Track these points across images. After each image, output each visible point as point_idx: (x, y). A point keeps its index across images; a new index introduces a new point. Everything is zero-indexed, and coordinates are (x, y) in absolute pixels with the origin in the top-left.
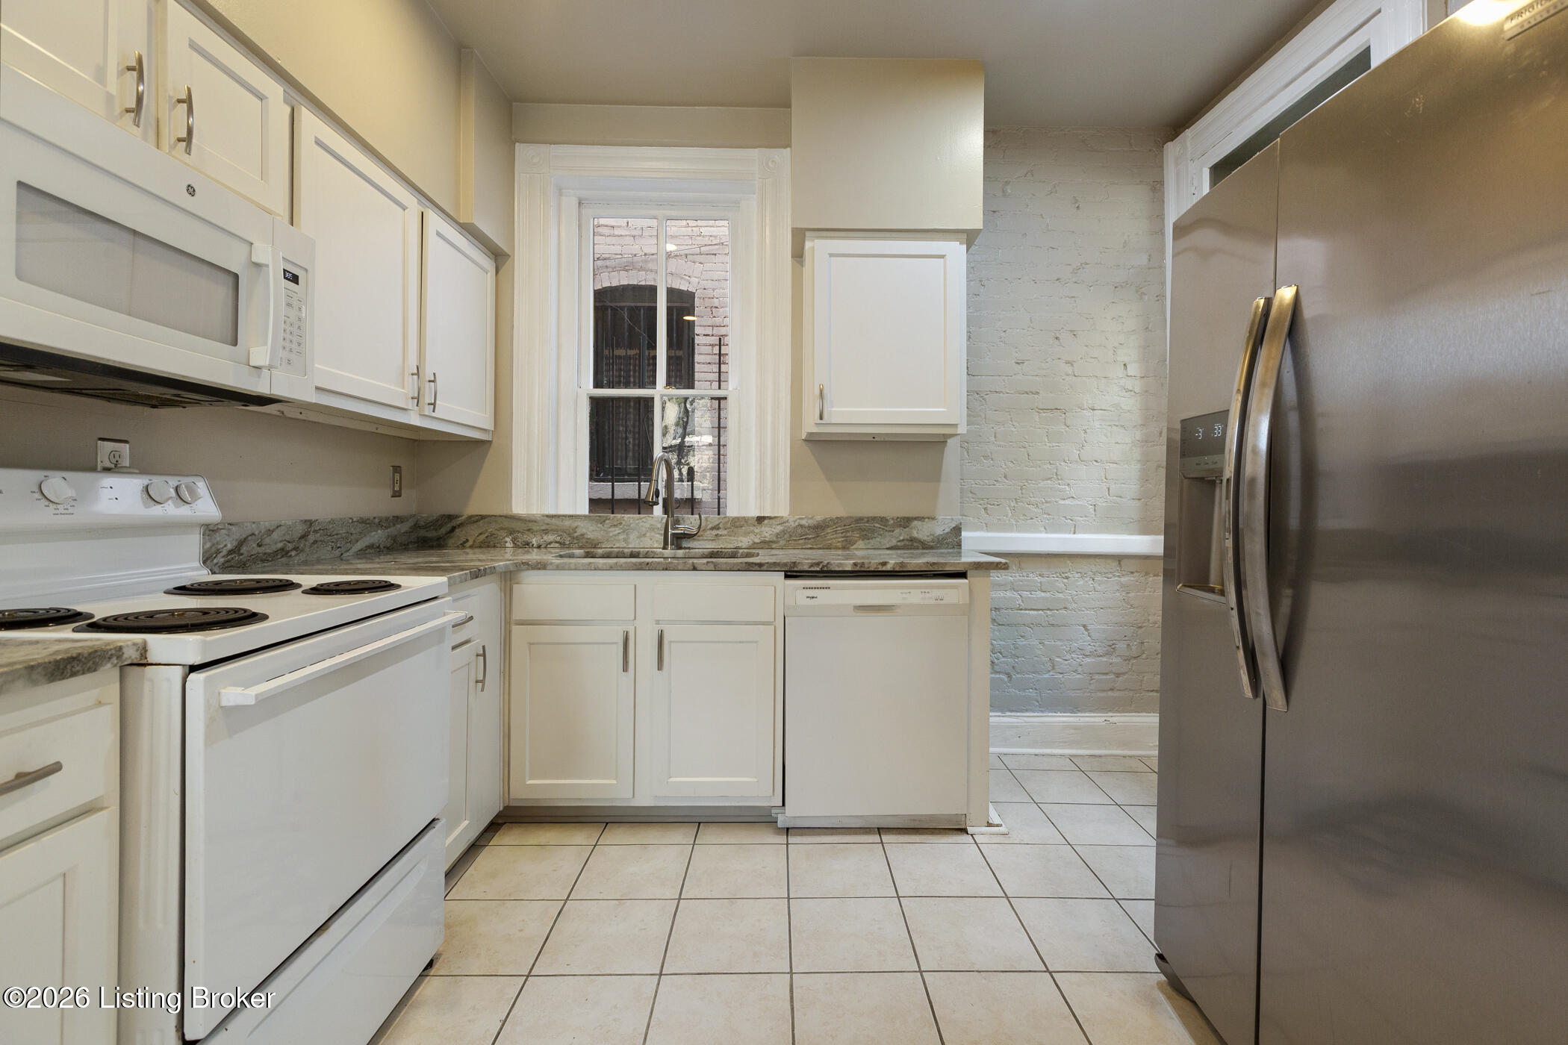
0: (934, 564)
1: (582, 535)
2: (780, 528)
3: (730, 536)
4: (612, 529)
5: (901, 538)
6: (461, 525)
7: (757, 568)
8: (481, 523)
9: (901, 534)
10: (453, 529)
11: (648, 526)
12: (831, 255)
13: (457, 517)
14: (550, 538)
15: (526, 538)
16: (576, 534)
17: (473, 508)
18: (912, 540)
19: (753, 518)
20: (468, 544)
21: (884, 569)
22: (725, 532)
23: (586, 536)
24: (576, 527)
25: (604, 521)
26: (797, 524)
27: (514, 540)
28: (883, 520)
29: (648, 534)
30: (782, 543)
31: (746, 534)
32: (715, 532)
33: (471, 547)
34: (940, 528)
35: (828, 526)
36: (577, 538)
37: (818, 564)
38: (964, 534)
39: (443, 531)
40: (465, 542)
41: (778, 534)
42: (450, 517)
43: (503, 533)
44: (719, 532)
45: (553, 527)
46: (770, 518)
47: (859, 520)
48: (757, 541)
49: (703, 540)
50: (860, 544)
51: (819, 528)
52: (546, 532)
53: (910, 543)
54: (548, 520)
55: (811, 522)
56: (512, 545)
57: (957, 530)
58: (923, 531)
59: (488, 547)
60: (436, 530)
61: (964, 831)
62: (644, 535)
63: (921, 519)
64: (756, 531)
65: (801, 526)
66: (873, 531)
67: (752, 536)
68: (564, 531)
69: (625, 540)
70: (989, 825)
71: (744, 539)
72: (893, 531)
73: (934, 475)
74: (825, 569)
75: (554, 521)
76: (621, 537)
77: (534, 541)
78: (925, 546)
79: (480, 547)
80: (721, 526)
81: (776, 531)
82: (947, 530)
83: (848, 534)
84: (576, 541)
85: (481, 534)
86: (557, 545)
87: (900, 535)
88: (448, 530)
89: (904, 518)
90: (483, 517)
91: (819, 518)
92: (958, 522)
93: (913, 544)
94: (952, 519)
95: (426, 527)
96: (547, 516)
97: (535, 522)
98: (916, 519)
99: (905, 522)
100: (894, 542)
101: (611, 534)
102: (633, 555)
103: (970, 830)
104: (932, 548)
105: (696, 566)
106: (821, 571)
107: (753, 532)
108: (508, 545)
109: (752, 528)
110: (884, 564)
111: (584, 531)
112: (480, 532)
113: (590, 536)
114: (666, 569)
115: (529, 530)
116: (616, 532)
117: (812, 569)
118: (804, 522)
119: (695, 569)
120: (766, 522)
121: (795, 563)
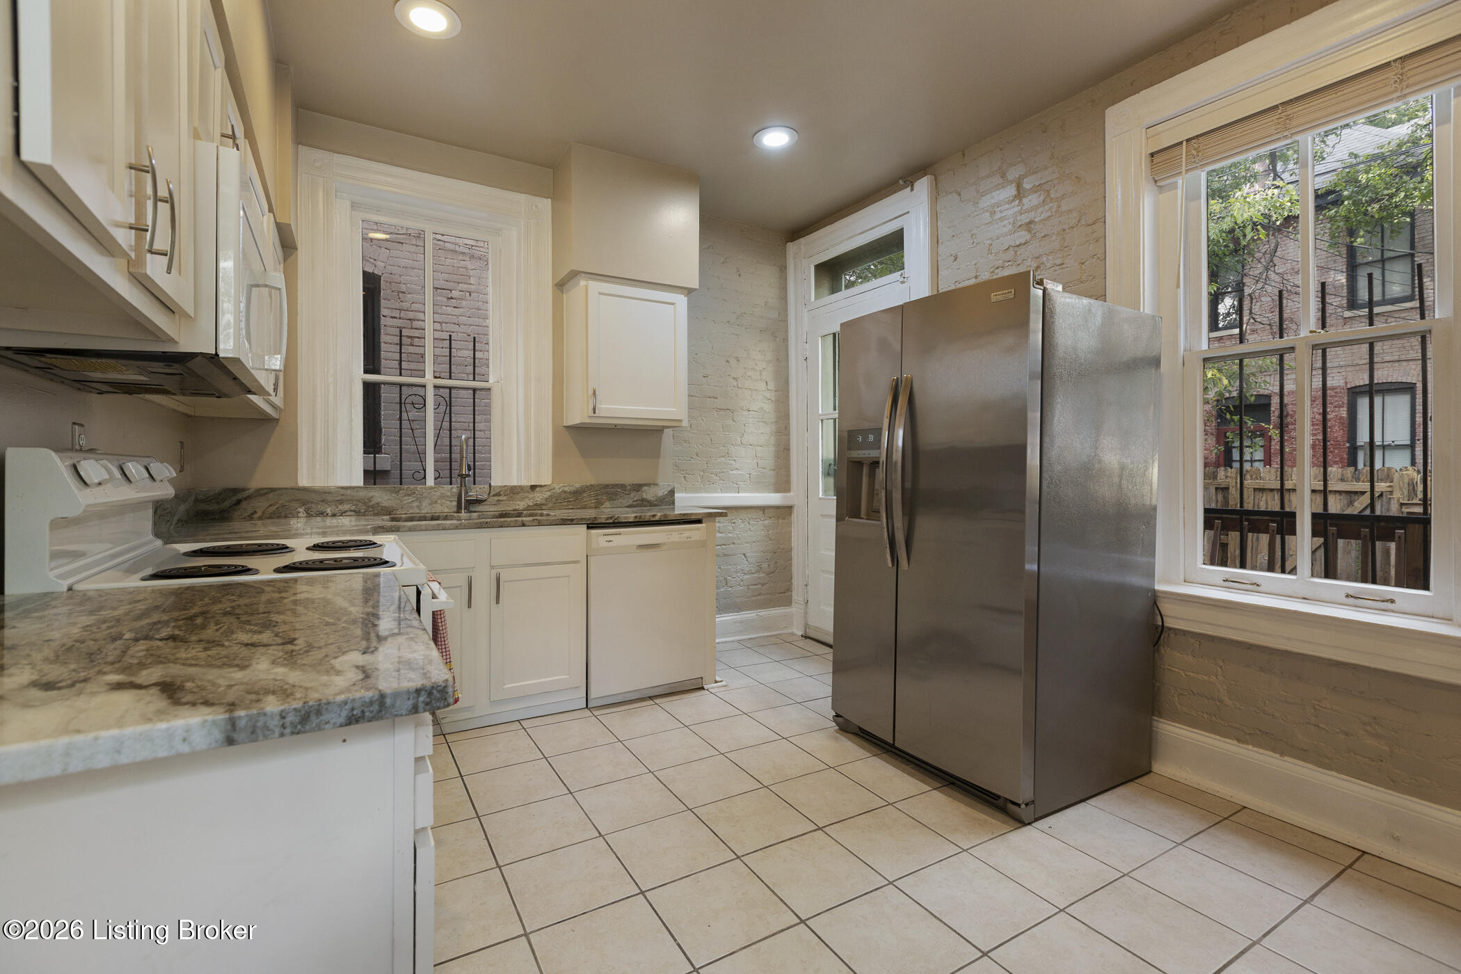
1: (378, 504)
2: (548, 494)
3: (509, 501)
4: (407, 498)
5: (635, 499)
6: (249, 497)
8: (271, 495)
9: (635, 496)
10: (239, 502)
11: (439, 494)
12: (600, 293)
13: (244, 490)
14: (346, 507)
15: (320, 507)
16: (371, 504)
17: (256, 483)
18: (643, 500)
19: (527, 486)
20: (256, 516)
21: (654, 519)
22: (505, 498)
23: (381, 504)
24: (371, 497)
25: (398, 491)
26: (561, 490)
27: (307, 511)
28: (623, 486)
29: (439, 501)
30: (550, 505)
31: (522, 499)
32: (496, 498)
33: (260, 518)
34: (661, 492)
35: (585, 492)
36: (373, 507)
37: (611, 518)
38: (676, 495)
39: (227, 504)
40: (252, 514)
41: (546, 498)
42: (235, 491)
43: (295, 505)
44: (499, 498)
45: (349, 498)
46: (541, 486)
47: (607, 486)
48: (532, 504)
50: (607, 504)
51: (577, 493)
52: (341, 502)
53: (641, 502)
54: (342, 491)
55: (572, 489)
56: (305, 514)
57: (672, 492)
58: (649, 494)
59: (279, 517)
60: (218, 503)
61: (703, 688)
62: (436, 502)
63: (648, 485)
64: (531, 496)
65: (565, 492)
66: (616, 495)
67: (527, 500)
68: (359, 501)
69: (418, 507)
70: (716, 682)
71: (519, 502)
72: (630, 494)
73: (655, 453)
74: (616, 521)
75: (349, 492)
76: (415, 504)
77: (329, 510)
78: (651, 504)
79: (270, 518)
80: (501, 493)
81: (545, 496)
82: (666, 492)
83: (599, 497)
84: (371, 509)
85: (271, 505)
86: (352, 513)
87: (635, 497)
88: (234, 502)
89: (637, 485)
90: (272, 490)
91: (578, 486)
92: (672, 487)
93: (644, 503)
94: (669, 485)
95: (207, 500)
96: (342, 488)
97: (330, 493)
98: (645, 485)
99: (638, 487)
100: (630, 502)
101: (405, 502)
102: (433, 519)
103: (705, 687)
104: (656, 505)
106: (614, 523)
107: (527, 497)
108: (300, 515)
109: (527, 494)
110: (654, 516)
111: (379, 500)
112: (270, 503)
113: (385, 504)
115: (323, 501)
116: (410, 500)
117: (608, 521)
118: (566, 489)
120: (538, 489)
121: (595, 518)
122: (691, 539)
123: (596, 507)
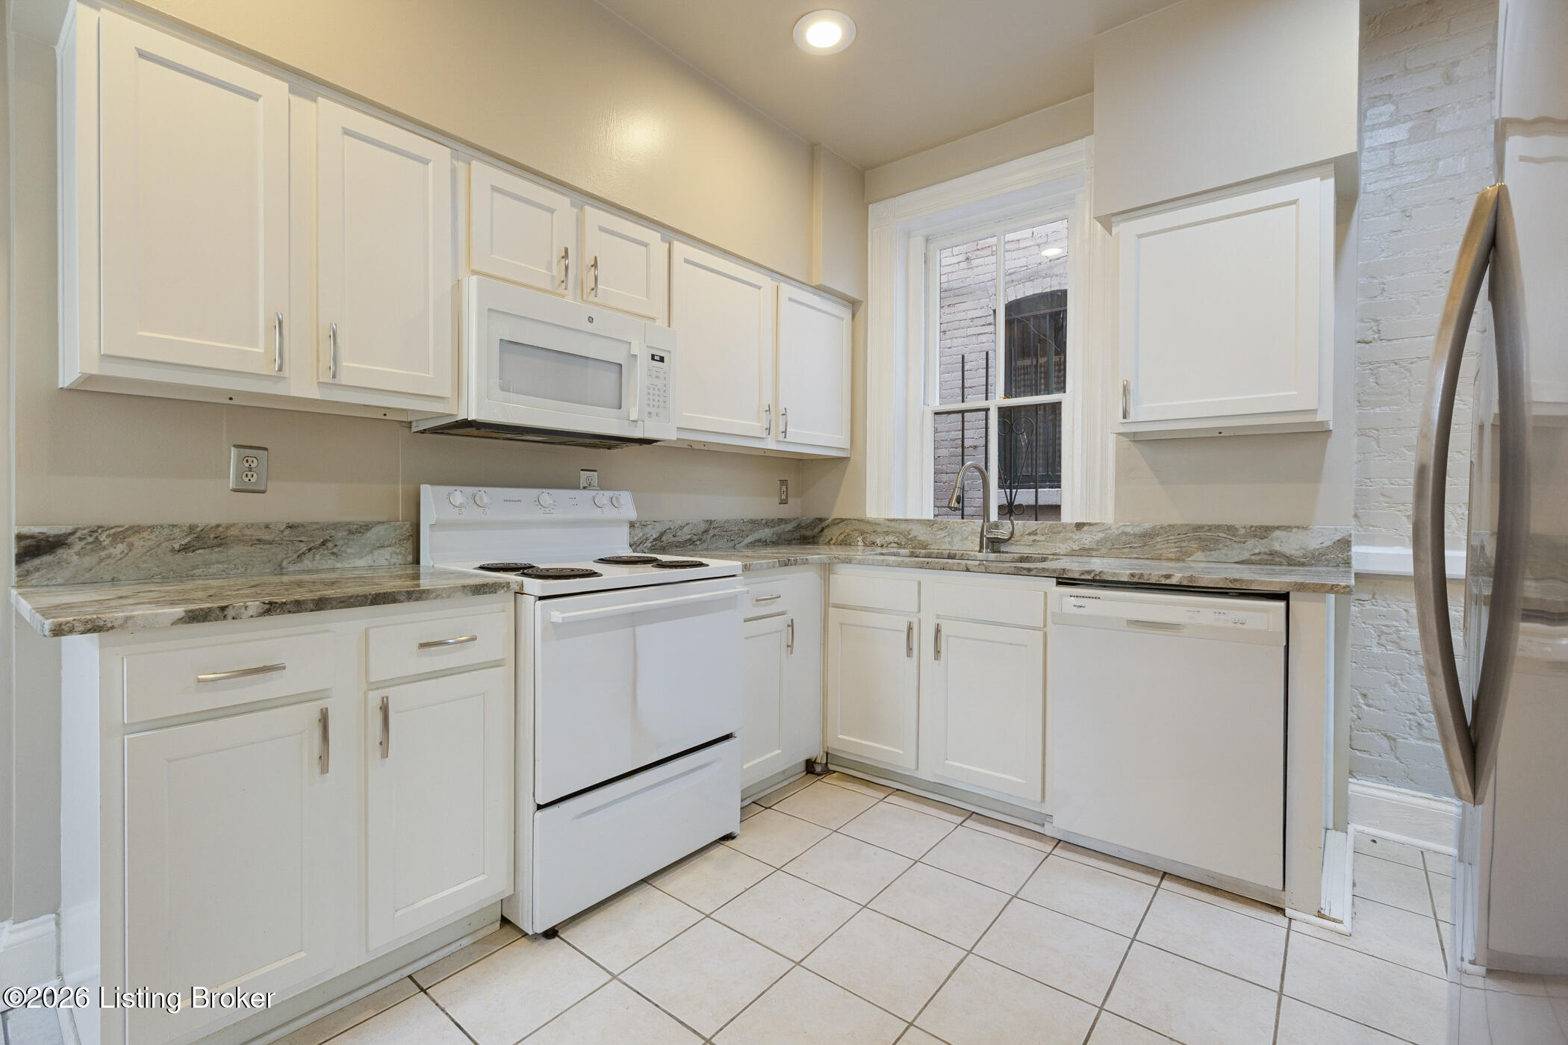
0: (1235, 580)
1: (915, 537)
2: (1101, 535)
3: (1048, 542)
4: (940, 532)
5: (1257, 551)
6: (828, 526)
7: (1025, 572)
8: (841, 525)
9: (1259, 546)
10: (823, 530)
11: (970, 530)
12: (1140, 236)
13: (825, 520)
14: (891, 538)
15: (873, 538)
16: (910, 537)
17: (836, 514)
18: (1272, 553)
19: (1071, 524)
20: (832, 542)
22: (1043, 538)
23: (918, 538)
24: (910, 530)
25: (933, 525)
26: (1120, 531)
27: (864, 540)
28: (1231, 529)
29: (970, 538)
30: (1104, 551)
31: (1064, 541)
32: (1032, 538)
33: (834, 544)
34: (1316, 540)
35: (1158, 535)
36: (911, 540)
37: (1089, 572)
38: (1355, 549)
39: (816, 530)
40: (830, 540)
41: (1098, 541)
42: (821, 520)
43: (856, 534)
44: (1035, 537)
45: (893, 530)
46: (1090, 524)
47: (1200, 528)
48: (1076, 547)
49: (1020, 545)
50: (1200, 555)
51: (1147, 537)
52: (887, 533)
53: (1270, 558)
54: (889, 524)
55: (1137, 530)
56: (862, 544)
57: (1345, 544)
58: (1288, 544)
59: (846, 544)
60: (812, 530)
61: (1281, 911)
62: (967, 538)
63: (1287, 528)
64: (1075, 537)
65: (1126, 534)
66: (1217, 541)
67: (1070, 543)
68: (901, 534)
69: (950, 543)
70: (1320, 915)
71: (1061, 545)
72: (1244, 543)
73: (1314, 474)
74: (1098, 578)
75: (893, 524)
76: (947, 539)
77: (878, 541)
78: (1291, 562)
79: (841, 545)
80: (1038, 531)
81: (1096, 538)
82: (1328, 543)
83: (1184, 544)
84: (910, 543)
85: (841, 534)
86: (895, 545)
87: (1255, 547)
88: (820, 529)
89: (1261, 527)
90: (842, 520)
91: (1147, 526)
92: (1347, 533)
93: (1273, 559)
94: (1336, 529)
95: (806, 527)
96: (888, 520)
97: (879, 524)
98: (1278, 528)
99: (1263, 532)
100: (1246, 555)
101: (938, 537)
102: (950, 557)
103: (1288, 911)
104: (1303, 564)
105: (969, 567)
106: (1094, 581)
107: (1071, 538)
108: (859, 543)
109: (1071, 535)
110: (1168, 577)
111: (917, 533)
112: (840, 532)
113: (921, 538)
114: (943, 569)
115: (874, 532)
116: (942, 536)
117: (1083, 577)
118: (1128, 530)
119: (968, 570)
120: (1085, 528)
121: (1064, 570)
122: (1243, 626)
123: (1178, 560)
